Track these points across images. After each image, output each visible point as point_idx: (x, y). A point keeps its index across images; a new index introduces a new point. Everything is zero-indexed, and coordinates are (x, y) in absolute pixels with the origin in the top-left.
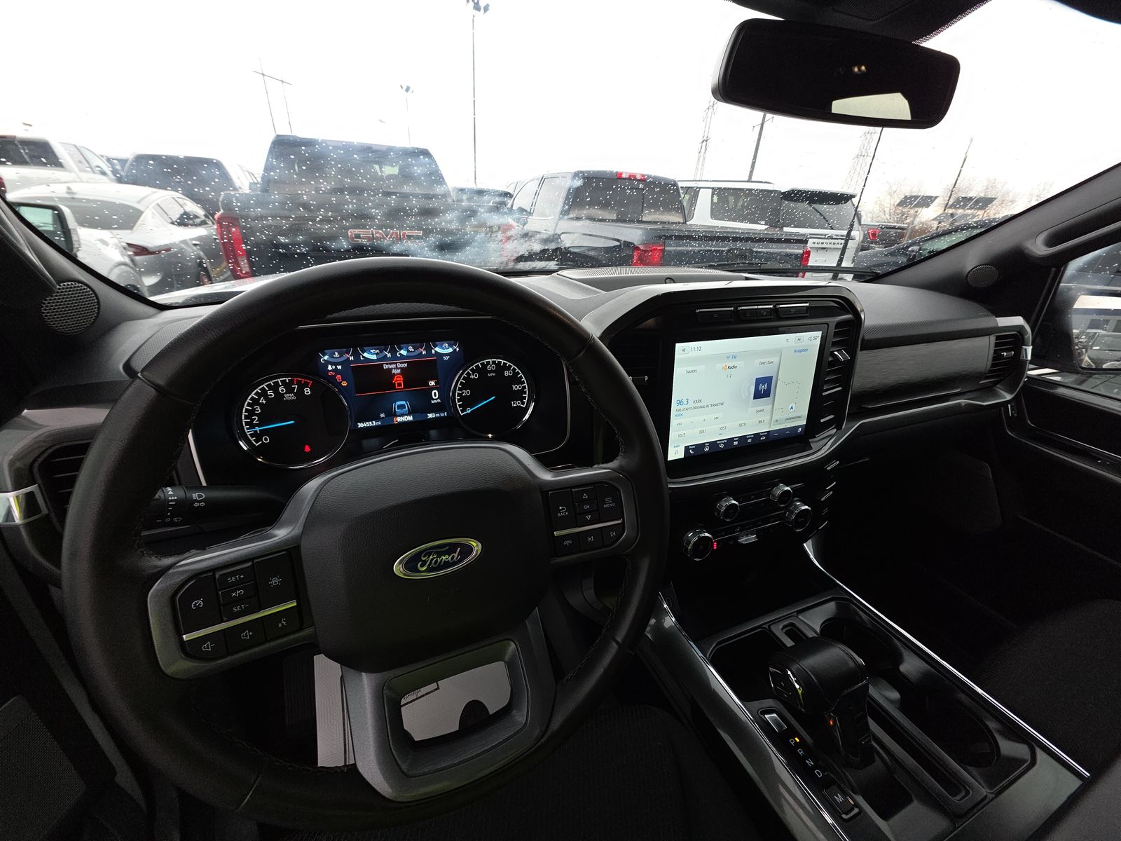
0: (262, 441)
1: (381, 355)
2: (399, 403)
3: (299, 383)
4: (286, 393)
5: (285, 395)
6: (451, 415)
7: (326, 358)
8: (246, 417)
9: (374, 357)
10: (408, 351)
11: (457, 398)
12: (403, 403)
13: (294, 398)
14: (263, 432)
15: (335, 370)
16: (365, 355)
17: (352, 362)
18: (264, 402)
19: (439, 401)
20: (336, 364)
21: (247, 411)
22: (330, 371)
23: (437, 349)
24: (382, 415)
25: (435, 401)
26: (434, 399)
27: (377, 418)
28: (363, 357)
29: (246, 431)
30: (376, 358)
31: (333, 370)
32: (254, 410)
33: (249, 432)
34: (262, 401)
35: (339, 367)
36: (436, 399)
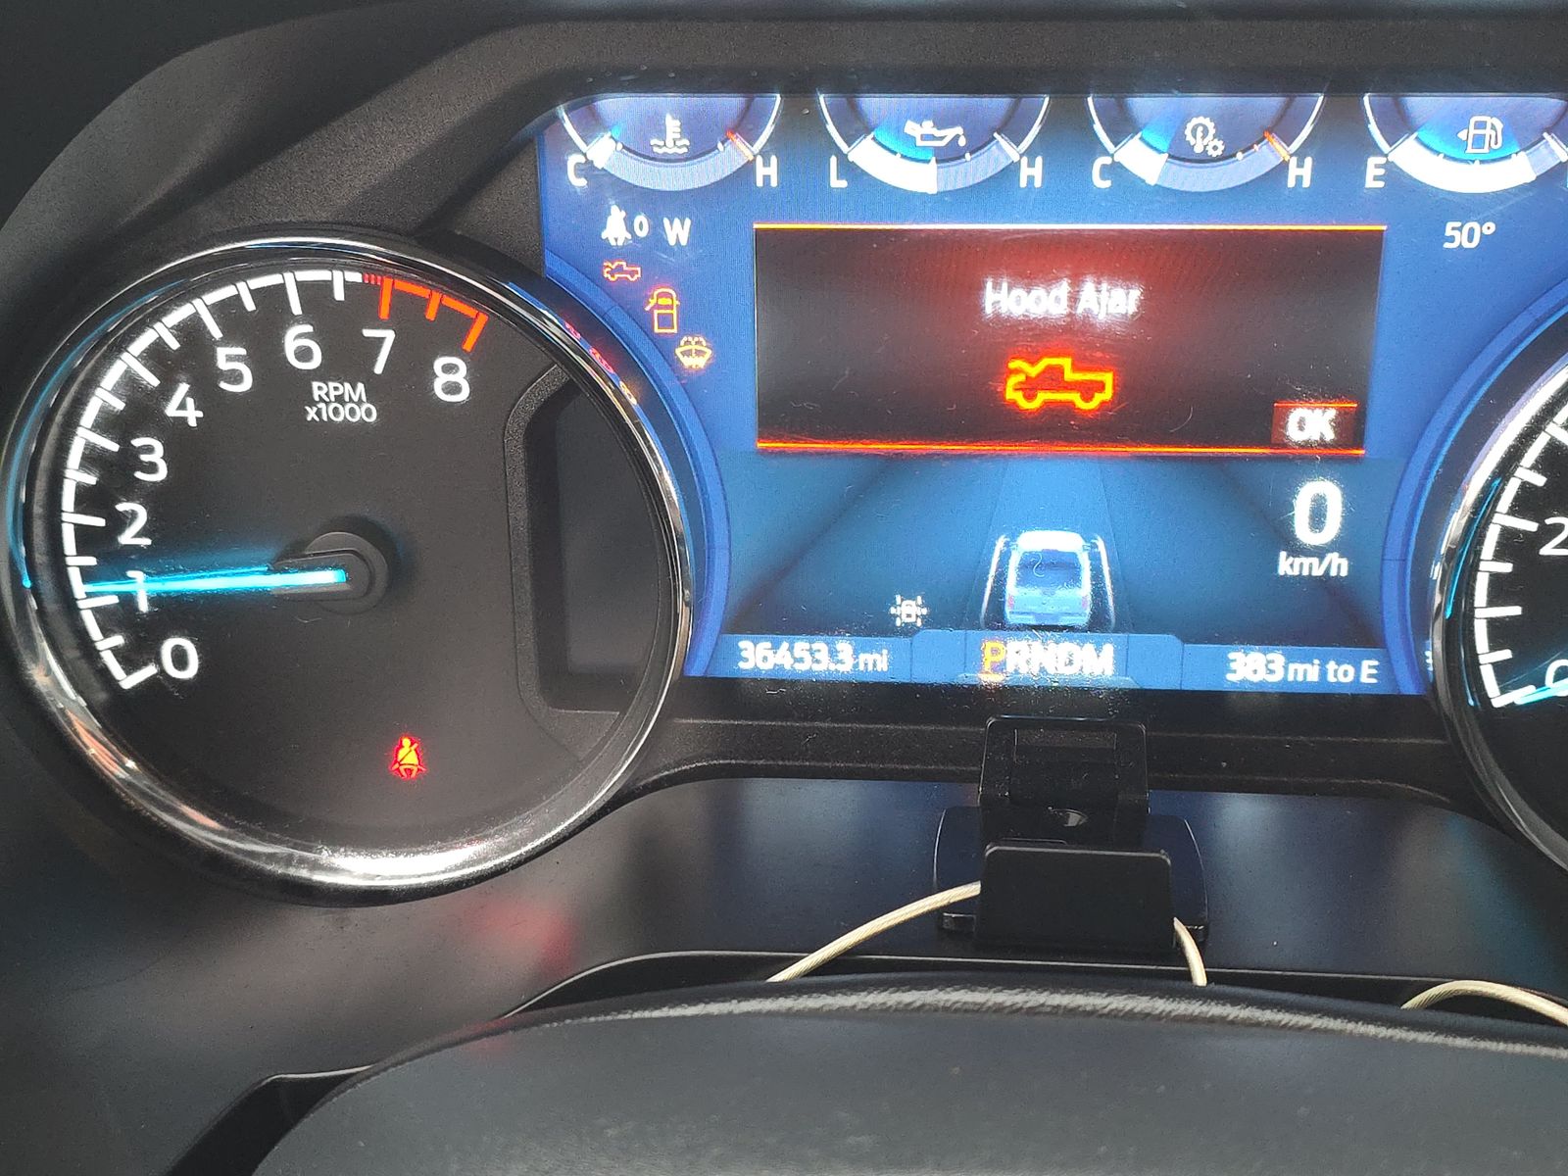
0: (158, 662)
1: (976, 169)
2: (1035, 541)
3: (406, 315)
4: (321, 374)
5: (318, 389)
6: (1409, 688)
7: (603, 151)
8: (87, 500)
9: (924, 179)
10: (1181, 154)
11: (1491, 565)
12: (1067, 541)
13: (365, 412)
14: (174, 614)
15: (648, 252)
16: (866, 154)
17: (768, 199)
18: (192, 415)
19: (1338, 565)
20: (654, 203)
21: (93, 458)
22: (612, 253)
23: (1413, 158)
24: (908, 610)
25: (1315, 568)
26: (1297, 550)
27: (875, 626)
28: (848, 169)
29: (79, 588)
30: (931, 188)
31: (633, 252)
32: (129, 459)
33: (91, 598)
34: (182, 406)
35: (678, 232)
36: (1319, 552)
